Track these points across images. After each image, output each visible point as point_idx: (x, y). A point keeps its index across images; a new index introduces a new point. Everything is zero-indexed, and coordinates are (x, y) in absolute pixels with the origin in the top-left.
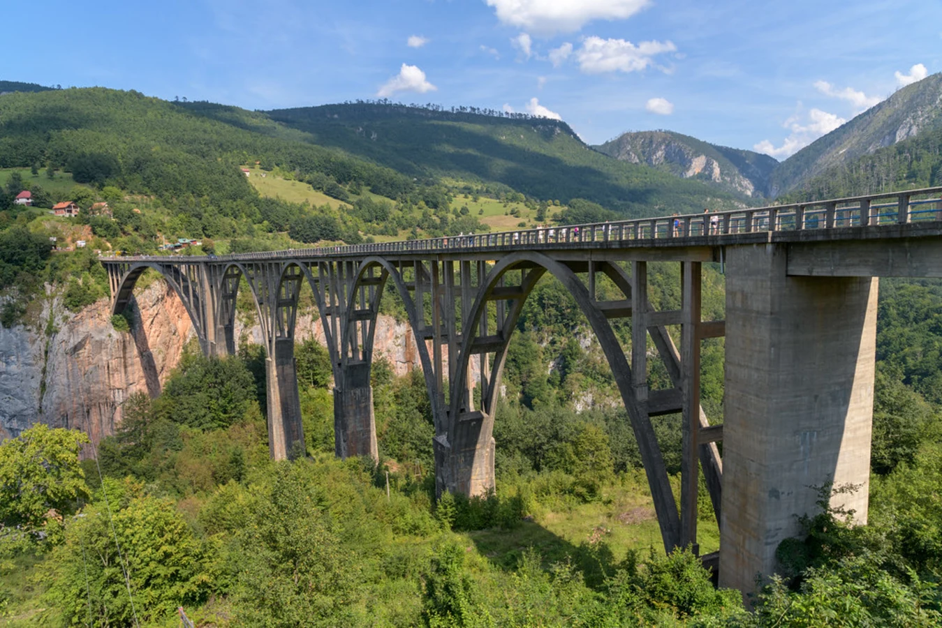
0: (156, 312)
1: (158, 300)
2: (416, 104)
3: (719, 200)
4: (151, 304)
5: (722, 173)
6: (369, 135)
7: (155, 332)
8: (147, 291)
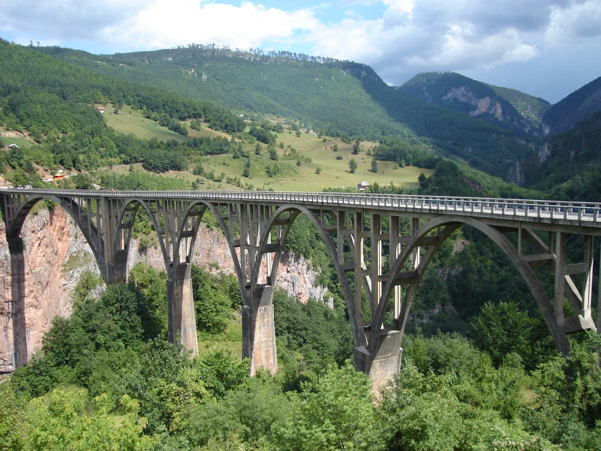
0: (43, 235)
1: (44, 226)
2: (240, 49)
3: (503, 136)
4: (39, 228)
5: (503, 113)
6: (200, 76)
7: (41, 253)
8: (36, 218)
